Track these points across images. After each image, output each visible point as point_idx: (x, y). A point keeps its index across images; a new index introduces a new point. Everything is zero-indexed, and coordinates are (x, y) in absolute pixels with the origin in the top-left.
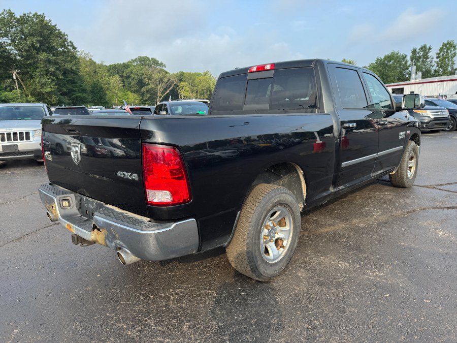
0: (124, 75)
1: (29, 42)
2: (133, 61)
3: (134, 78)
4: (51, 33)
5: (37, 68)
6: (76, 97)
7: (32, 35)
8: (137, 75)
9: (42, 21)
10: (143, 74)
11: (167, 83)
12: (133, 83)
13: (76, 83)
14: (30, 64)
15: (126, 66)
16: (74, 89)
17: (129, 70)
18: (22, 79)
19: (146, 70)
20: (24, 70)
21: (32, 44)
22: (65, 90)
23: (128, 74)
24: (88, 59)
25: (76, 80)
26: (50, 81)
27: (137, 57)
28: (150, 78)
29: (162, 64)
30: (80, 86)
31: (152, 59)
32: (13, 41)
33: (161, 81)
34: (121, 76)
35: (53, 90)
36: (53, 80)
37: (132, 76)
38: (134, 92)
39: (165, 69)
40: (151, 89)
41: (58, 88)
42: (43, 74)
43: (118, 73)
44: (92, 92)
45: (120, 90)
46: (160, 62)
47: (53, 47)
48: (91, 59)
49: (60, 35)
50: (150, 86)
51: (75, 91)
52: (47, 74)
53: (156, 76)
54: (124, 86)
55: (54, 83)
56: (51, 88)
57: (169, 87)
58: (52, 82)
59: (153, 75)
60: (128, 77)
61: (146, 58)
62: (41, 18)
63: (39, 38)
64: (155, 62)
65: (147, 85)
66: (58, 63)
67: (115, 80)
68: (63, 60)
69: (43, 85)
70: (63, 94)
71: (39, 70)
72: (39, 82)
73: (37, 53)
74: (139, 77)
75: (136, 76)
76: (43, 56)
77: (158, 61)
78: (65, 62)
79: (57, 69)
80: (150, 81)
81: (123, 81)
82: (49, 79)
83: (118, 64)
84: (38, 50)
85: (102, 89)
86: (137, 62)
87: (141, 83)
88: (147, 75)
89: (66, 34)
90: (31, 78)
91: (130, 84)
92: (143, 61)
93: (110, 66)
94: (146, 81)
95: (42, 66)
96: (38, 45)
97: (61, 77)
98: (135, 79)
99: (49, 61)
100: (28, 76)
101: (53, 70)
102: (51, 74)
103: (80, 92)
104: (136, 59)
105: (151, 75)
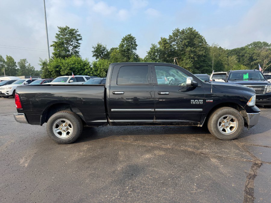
0: (241, 54)
1: (183, 43)
2: (249, 45)
4: (195, 37)
5: (185, 55)
6: (204, 69)
7: (186, 39)
9: (191, 31)
10: (254, 53)
12: (246, 59)
13: (206, 61)
14: (183, 54)
15: (243, 49)
16: (204, 65)
17: (244, 51)
18: (178, 61)
19: (257, 50)
20: (179, 57)
21: (185, 43)
22: (198, 66)
23: (243, 54)
24: (218, 47)
25: (206, 60)
26: (190, 62)
28: (259, 55)
30: (208, 63)
31: (263, 42)
32: (177, 43)
33: (267, 56)
34: (238, 56)
35: (191, 66)
36: (192, 61)
37: (246, 55)
38: (246, 65)
41: (194, 65)
42: (188, 58)
43: (236, 54)
44: (216, 66)
45: (236, 64)
46: (269, 44)
47: (195, 44)
48: (220, 47)
49: (200, 37)
50: (257, 61)
51: (204, 66)
53: (263, 54)
54: (239, 62)
55: (192, 63)
56: (190, 65)
58: (191, 62)
59: (261, 53)
60: (243, 56)
61: (259, 43)
62: (191, 29)
63: (189, 40)
64: (266, 44)
65: (255, 60)
66: (196, 52)
67: (234, 58)
69: (187, 64)
70: (198, 68)
72: (185, 63)
73: (187, 48)
74: (250, 55)
75: (248, 55)
76: (189, 49)
77: (268, 44)
78: (200, 51)
79: (195, 55)
80: (258, 58)
81: (239, 59)
82: (190, 61)
84: (187, 46)
85: (222, 64)
86: (251, 45)
87: (251, 59)
88: (256, 54)
89: (202, 36)
90: (182, 61)
91: (244, 60)
92: (257, 45)
93: (232, 50)
94: (255, 57)
95: (187, 54)
96: (187, 44)
97: (196, 59)
99: (192, 52)
100: (181, 60)
101: (192, 56)
102: (191, 58)
103: (207, 66)
104: (251, 44)
105: (259, 53)
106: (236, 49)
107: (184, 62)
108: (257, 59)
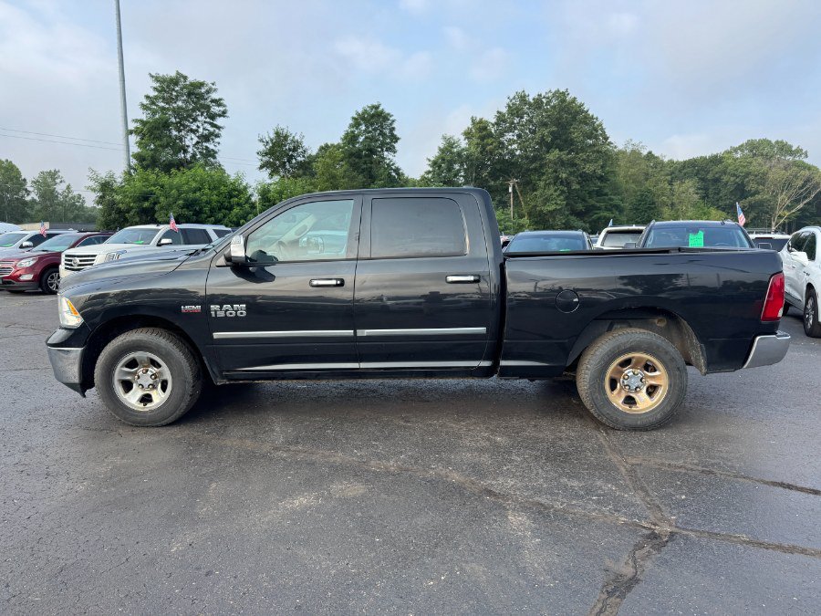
0: (709, 176)
1: (538, 135)
2: (736, 150)
3: (727, 182)
4: (574, 118)
5: (543, 174)
6: (599, 218)
7: (545, 125)
8: (734, 175)
9: (564, 101)
10: (748, 174)
11: (801, 188)
12: (724, 192)
13: (606, 195)
14: (535, 169)
15: (716, 160)
16: (598, 205)
17: (720, 167)
18: (521, 192)
19: (758, 165)
20: (526, 179)
21: (542, 137)
22: (580, 207)
23: (717, 176)
24: (645, 153)
25: (606, 191)
26: (558, 192)
27: (745, 141)
28: (762, 181)
29: (799, 151)
30: (611, 200)
31: (777, 142)
32: (519, 136)
33: (788, 185)
34: (703, 180)
35: (558, 208)
36: (563, 192)
37: (725, 178)
38: (724, 210)
39: (806, 160)
40: (761, 203)
41: (567, 205)
42: (549, 184)
43: (696, 175)
44: (636, 209)
45: (695, 205)
46: (793, 149)
47: (573, 141)
48: (650, 153)
49: (588, 120)
50: (758, 197)
51: (599, 209)
52: (555, 184)
53: (776, 176)
54: (703, 198)
55: (562, 198)
56: (557, 204)
57: (805, 198)
58: (558, 196)
59: (771, 176)
60: (717, 180)
61: (765, 143)
62: (561, 96)
63: (554, 129)
64: (784, 148)
65: (753, 195)
66: (575, 165)
67: (689, 188)
68: (584, 160)
69: (547, 200)
70: (579, 215)
71: (544, 177)
72: (541, 196)
73: (548, 152)
74: (737, 180)
75: (732, 179)
76: (554, 155)
77: (791, 147)
78: (586, 161)
79: (572, 174)
80: (761, 187)
81: (706, 189)
82: (555, 191)
83: (701, 157)
84: (549, 147)
85: (654, 203)
86: (742, 151)
87: (741, 191)
88: (756, 176)
89: (595, 117)
90: (535, 190)
91: (718, 194)
92: (755, 148)
93: (685, 162)
94: (752, 186)
95: (550, 170)
96: (549, 140)
97: (575, 186)
98: (729, 183)
99: (563, 163)
100: (530, 186)
101: (564, 175)
102: (562, 183)
103: (607, 209)
104: (742, 146)
105: (765, 174)
106: (695, 160)
107: (538, 193)
108: (757, 192)
